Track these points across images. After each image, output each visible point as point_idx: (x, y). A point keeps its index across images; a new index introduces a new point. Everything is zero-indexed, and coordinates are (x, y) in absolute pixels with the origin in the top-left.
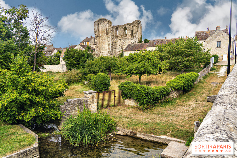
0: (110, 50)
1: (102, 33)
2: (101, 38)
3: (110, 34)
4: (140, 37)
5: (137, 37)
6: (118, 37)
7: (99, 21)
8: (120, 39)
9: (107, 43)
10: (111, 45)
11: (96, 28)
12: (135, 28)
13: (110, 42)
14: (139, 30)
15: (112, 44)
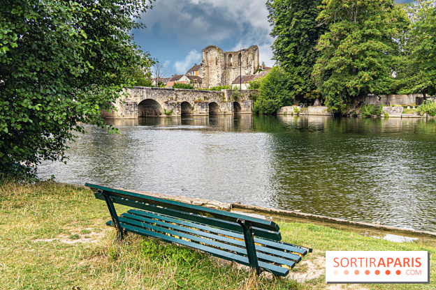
0: (220, 82)
1: (211, 62)
2: (210, 68)
3: (219, 64)
4: (256, 66)
5: (253, 66)
6: (231, 65)
7: (207, 48)
8: (234, 69)
9: (216, 74)
10: (220, 77)
11: (204, 57)
12: (250, 56)
13: (220, 73)
14: (256, 57)
15: (222, 75)
